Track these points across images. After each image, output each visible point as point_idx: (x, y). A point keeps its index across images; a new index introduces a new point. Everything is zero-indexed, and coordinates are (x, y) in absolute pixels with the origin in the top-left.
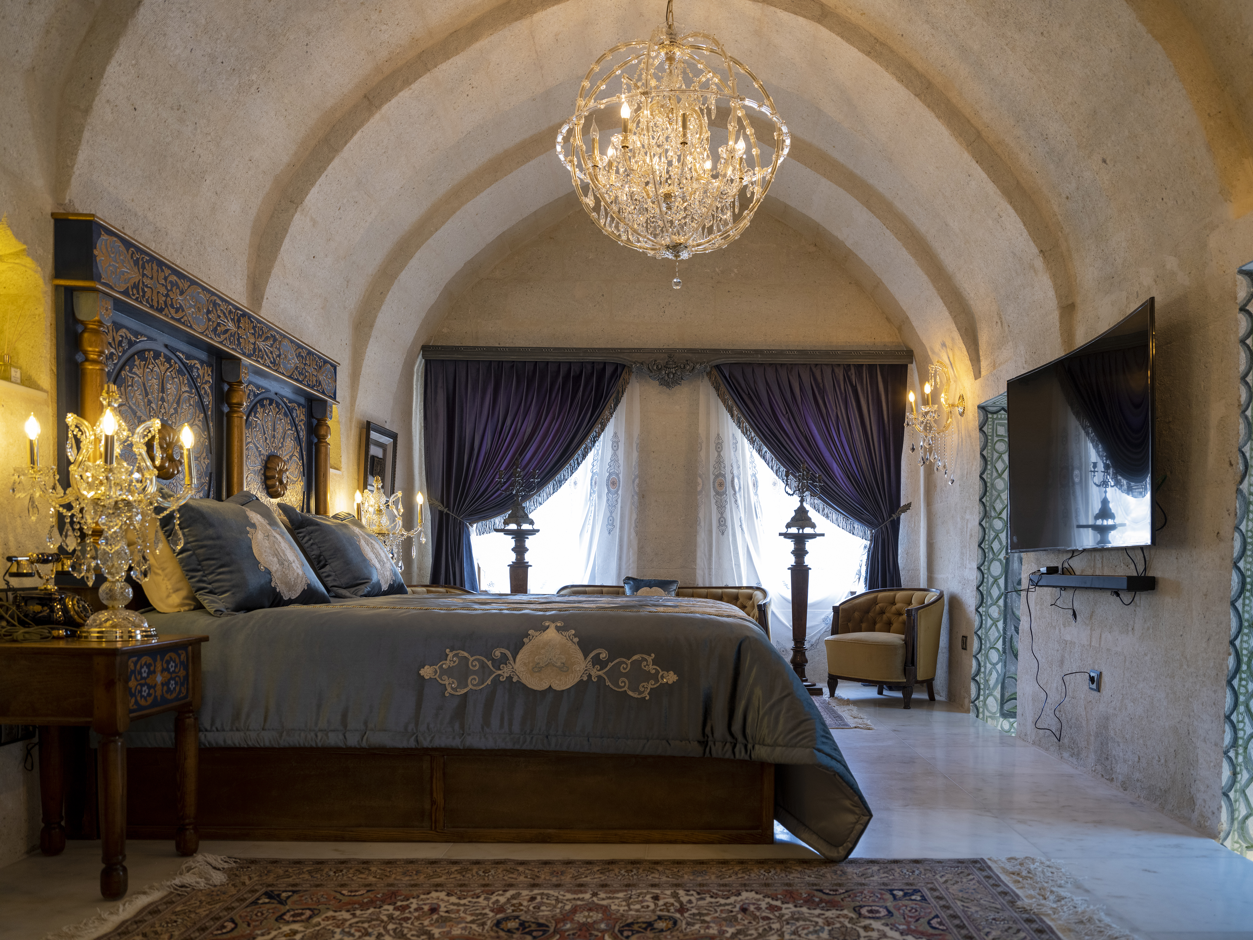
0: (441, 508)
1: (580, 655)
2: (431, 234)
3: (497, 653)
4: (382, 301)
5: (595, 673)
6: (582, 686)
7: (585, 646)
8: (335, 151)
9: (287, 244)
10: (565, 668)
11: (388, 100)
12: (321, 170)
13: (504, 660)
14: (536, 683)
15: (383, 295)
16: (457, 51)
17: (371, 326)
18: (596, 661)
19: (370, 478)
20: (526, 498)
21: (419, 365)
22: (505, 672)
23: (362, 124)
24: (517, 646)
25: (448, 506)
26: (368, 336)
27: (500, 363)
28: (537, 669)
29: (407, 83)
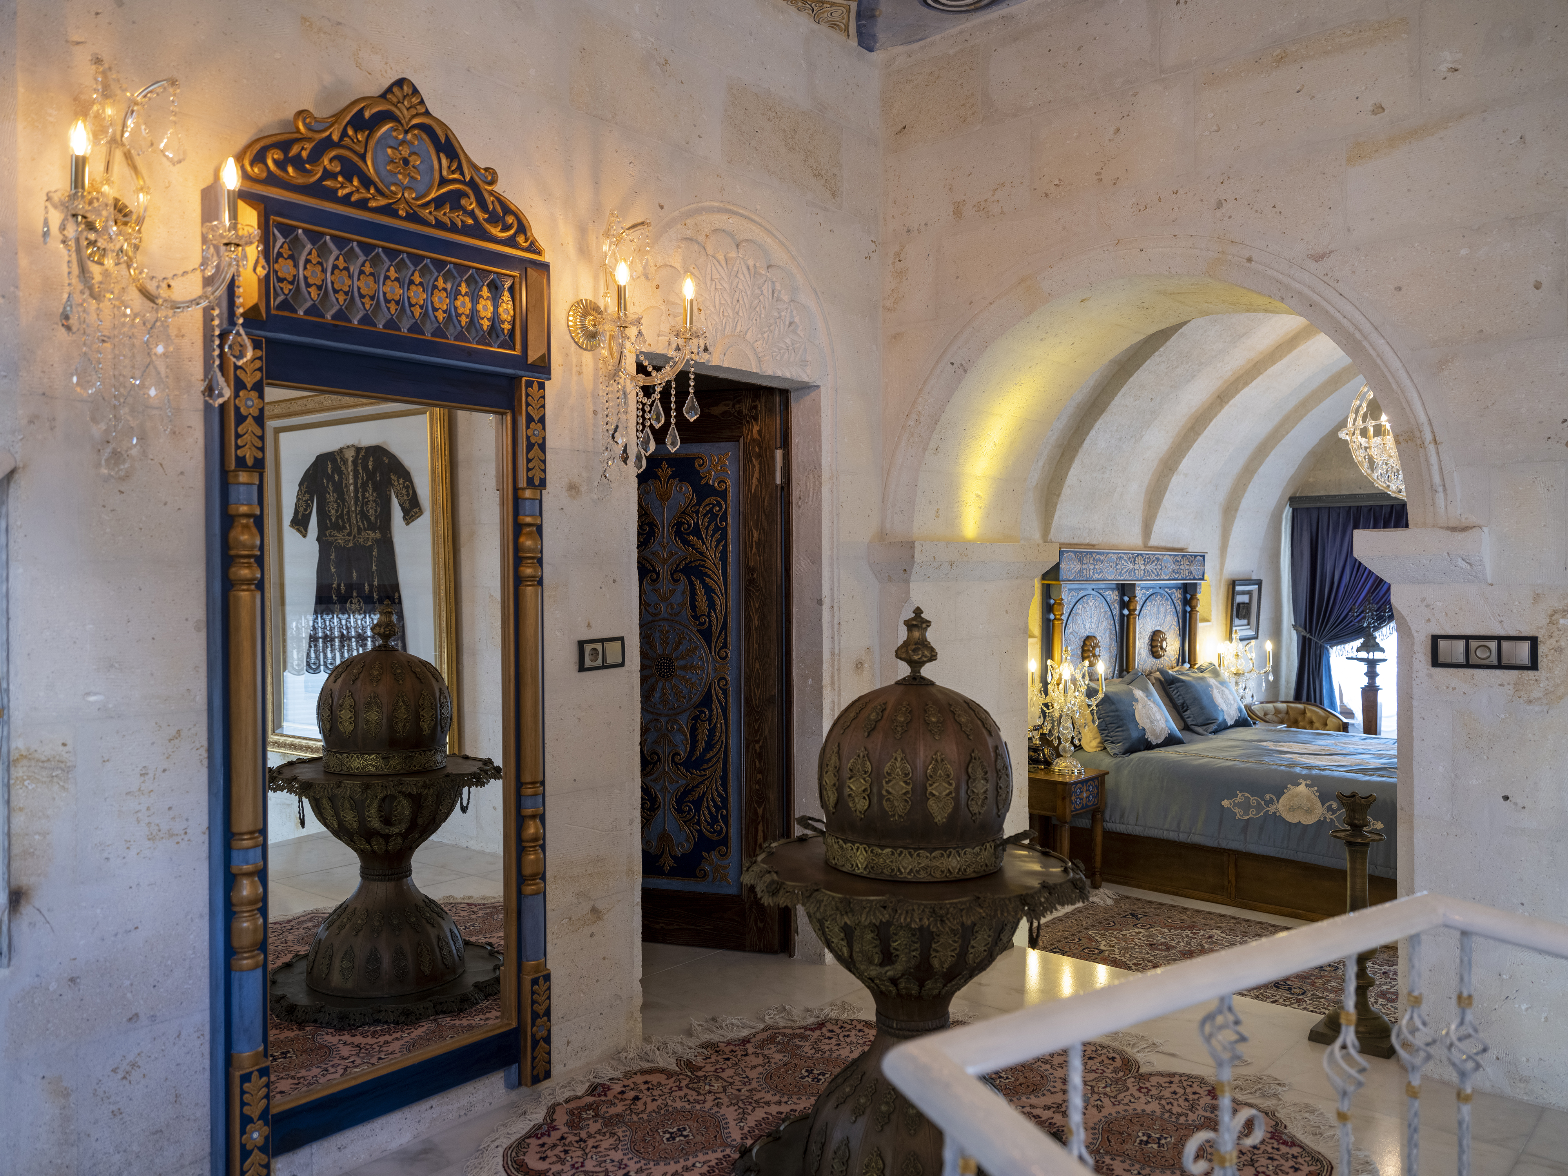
0: (1304, 633)
1: (1320, 804)
2: (1283, 436)
3: (1268, 797)
4: (1244, 491)
5: (1329, 816)
6: (1320, 824)
7: (1323, 798)
8: (1198, 434)
9: (1167, 495)
10: (1309, 811)
11: (1233, 397)
12: (1189, 448)
13: (1271, 801)
14: (1291, 818)
15: (1246, 485)
16: (1281, 358)
17: (1237, 510)
18: (1330, 809)
19: (1237, 622)
20: (1376, 629)
21: (1287, 512)
22: (1272, 809)
23: (1216, 415)
24: (1279, 794)
25: (1310, 632)
26: (1234, 517)
27: (1359, 508)
28: (1292, 809)
29: (1246, 384)
